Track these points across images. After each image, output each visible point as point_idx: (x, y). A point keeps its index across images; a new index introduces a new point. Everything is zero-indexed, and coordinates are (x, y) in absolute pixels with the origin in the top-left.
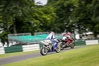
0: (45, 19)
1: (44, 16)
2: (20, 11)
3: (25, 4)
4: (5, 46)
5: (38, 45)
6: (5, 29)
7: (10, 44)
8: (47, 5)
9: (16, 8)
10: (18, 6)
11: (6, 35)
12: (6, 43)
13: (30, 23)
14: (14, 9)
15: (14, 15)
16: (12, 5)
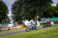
0: (56, 12)
1: (55, 11)
2: (46, 9)
3: (48, 6)
4: (40, 23)
5: (53, 22)
6: (40, 16)
7: (42, 22)
8: (57, 6)
9: (44, 8)
10: (45, 7)
11: (40, 18)
12: (40, 22)
13: (50, 14)
14: (43, 8)
15: (43, 11)
16: (42, 7)
